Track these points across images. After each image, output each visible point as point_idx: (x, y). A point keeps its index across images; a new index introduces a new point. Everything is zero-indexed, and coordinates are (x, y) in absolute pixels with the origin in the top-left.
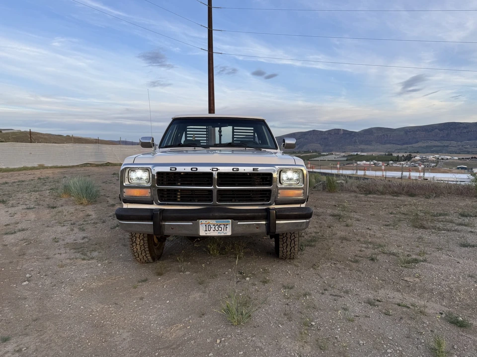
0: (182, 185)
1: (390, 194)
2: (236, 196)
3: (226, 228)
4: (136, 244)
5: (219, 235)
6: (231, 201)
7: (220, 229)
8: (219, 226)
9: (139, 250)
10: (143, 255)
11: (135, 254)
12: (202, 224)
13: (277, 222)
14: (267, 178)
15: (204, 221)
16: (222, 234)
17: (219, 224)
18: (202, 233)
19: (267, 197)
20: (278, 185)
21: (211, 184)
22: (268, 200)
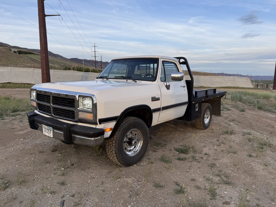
12: (43, 127)
17: (48, 128)
18: (44, 132)
20: (78, 108)
21: (50, 103)
22: (74, 118)
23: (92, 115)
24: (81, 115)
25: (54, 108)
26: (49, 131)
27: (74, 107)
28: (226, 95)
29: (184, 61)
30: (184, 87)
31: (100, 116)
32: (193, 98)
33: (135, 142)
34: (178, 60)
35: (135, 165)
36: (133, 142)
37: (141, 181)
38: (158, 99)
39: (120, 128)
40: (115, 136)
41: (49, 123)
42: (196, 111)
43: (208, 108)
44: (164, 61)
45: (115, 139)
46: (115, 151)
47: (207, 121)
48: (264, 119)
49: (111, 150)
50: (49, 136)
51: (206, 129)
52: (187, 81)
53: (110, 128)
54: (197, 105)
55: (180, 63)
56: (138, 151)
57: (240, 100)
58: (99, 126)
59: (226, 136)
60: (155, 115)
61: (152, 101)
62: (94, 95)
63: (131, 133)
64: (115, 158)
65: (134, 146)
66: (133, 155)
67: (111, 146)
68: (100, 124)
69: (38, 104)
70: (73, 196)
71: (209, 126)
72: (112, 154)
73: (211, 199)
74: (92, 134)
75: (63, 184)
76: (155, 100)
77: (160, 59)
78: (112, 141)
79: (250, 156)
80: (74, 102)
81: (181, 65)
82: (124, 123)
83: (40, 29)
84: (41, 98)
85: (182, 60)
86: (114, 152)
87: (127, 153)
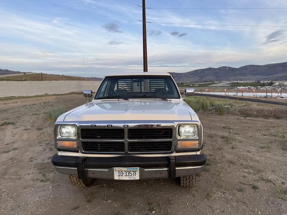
0: (101, 138)
1: (262, 117)
2: (143, 146)
3: (135, 174)
4: (73, 177)
5: (130, 179)
6: (139, 150)
7: (130, 175)
8: (130, 173)
9: (75, 180)
10: (79, 183)
11: (73, 183)
12: (116, 170)
13: (176, 168)
14: (168, 132)
15: (117, 169)
16: (132, 179)
17: (129, 170)
18: (116, 177)
19: (169, 147)
20: (177, 137)
21: (123, 138)
22: (170, 149)
23: (197, 142)
24: (180, 145)
25: (130, 144)
26: (132, 173)
27: (171, 137)
37: (226, 192)
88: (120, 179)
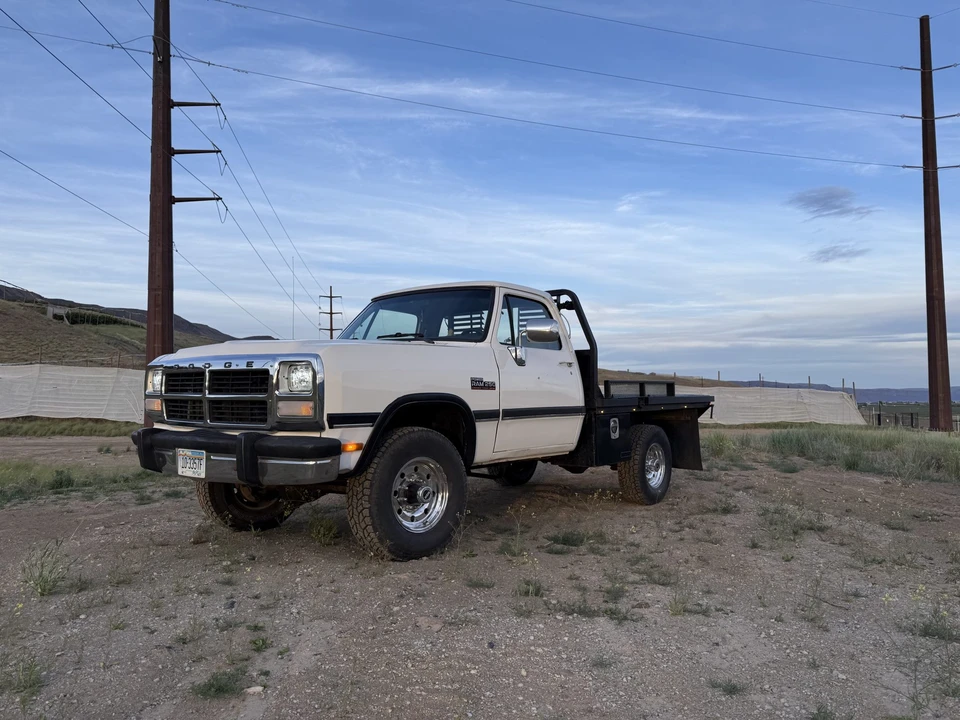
3: (201, 464)
5: (193, 476)
7: (195, 466)
8: (194, 461)
12: (180, 455)
14: (259, 379)
15: (181, 451)
17: (194, 457)
18: (180, 470)
20: (277, 392)
21: (201, 391)
22: (264, 421)
23: (311, 404)
24: (285, 410)
25: (212, 402)
26: (197, 461)
27: (266, 391)
28: (712, 406)
29: (570, 300)
30: (570, 364)
31: (332, 406)
32: (599, 399)
33: (425, 493)
34: (555, 298)
35: (425, 558)
36: (420, 493)
37: (435, 579)
38: (491, 387)
39: (383, 449)
40: (371, 470)
41: (199, 439)
42: (613, 437)
43: (655, 438)
44: (509, 295)
45: (370, 476)
46: (370, 508)
47: (656, 478)
48: (845, 487)
49: (360, 508)
50: (196, 476)
51: (654, 503)
52: (578, 353)
53: (358, 444)
54: (615, 421)
55: (560, 307)
56: (435, 522)
57: (802, 452)
58: (329, 433)
59: (708, 516)
60: (483, 430)
61: (473, 387)
62: (316, 356)
63: (416, 469)
64: (370, 528)
65: (422, 510)
66: (421, 530)
67: (359, 496)
68: (331, 427)
69: (168, 402)
70: (257, 597)
71: (663, 494)
72: (361, 518)
73: (606, 602)
74: (311, 449)
75: (229, 583)
76: (482, 388)
77: (497, 290)
78: (363, 483)
79: (754, 546)
80: (267, 379)
81: (563, 311)
82: (395, 437)
83: (151, 241)
84: (177, 385)
85: (564, 299)
86: (366, 512)
87: (405, 523)
88: (184, 474)
